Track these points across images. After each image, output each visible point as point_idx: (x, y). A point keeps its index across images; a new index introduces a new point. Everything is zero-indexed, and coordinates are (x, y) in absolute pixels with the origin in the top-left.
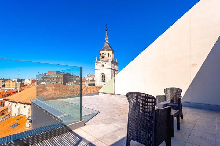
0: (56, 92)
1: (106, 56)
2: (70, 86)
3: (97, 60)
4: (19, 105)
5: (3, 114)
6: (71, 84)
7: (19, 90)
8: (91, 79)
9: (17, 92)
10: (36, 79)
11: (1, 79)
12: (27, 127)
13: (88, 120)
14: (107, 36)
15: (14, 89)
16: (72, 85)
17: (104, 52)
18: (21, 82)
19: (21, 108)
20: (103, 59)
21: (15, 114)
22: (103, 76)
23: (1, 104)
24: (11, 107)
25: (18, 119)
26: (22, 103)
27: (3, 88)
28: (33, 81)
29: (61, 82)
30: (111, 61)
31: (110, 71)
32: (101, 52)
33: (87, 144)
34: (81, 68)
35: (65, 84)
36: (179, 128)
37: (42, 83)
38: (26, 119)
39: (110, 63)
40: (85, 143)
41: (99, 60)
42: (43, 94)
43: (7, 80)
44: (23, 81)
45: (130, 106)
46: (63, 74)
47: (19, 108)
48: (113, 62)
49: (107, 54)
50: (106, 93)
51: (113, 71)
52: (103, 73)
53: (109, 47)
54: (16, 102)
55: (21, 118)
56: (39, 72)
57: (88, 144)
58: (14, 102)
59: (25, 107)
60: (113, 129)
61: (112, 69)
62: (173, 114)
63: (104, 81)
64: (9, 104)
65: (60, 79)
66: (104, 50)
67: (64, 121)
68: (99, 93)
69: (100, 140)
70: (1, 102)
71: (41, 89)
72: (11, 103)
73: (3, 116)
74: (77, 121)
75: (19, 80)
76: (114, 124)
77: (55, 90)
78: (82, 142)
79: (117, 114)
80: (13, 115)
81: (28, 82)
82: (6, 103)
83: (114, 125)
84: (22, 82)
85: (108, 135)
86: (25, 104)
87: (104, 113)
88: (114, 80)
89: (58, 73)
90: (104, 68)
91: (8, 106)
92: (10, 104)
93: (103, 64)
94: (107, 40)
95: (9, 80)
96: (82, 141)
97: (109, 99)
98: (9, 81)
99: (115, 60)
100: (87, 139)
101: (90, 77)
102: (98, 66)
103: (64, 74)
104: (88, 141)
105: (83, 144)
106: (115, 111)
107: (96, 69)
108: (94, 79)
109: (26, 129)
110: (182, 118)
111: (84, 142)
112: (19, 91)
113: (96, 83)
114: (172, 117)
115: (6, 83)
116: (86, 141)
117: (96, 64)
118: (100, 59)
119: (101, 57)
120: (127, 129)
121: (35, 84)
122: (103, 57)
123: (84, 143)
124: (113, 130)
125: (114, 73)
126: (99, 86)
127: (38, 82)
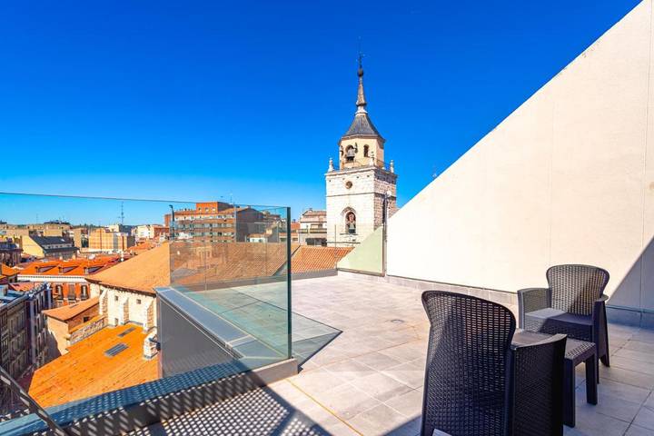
0: (219, 261)
1: (359, 156)
2: (255, 244)
3: (331, 169)
4: (124, 296)
5: (86, 320)
6: (257, 240)
7: (122, 256)
8: (313, 223)
9: (118, 260)
10: (164, 226)
11: (80, 226)
12: (145, 356)
13: (308, 356)
14: (361, 92)
15: (110, 253)
16: (260, 241)
17: (352, 142)
18: (127, 234)
19: (130, 304)
20: (349, 165)
21: (117, 320)
22: (350, 215)
23: (82, 292)
24: (105, 300)
25: (123, 334)
26: (132, 291)
27: (84, 250)
28: (158, 230)
29: (229, 234)
30: (375, 170)
31: (370, 200)
32: (345, 144)
33: (307, 430)
34: (289, 209)
35: (240, 239)
36: (592, 399)
37: (182, 235)
38: (143, 333)
39: (372, 177)
40: (303, 426)
41: (336, 167)
42: (184, 266)
43: (93, 228)
44: (133, 231)
45: (432, 330)
46: (235, 210)
47: (126, 305)
48: (382, 174)
49: (361, 150)
50: (358, 272)
51: (380, 200)
52: (349, 208)
53: (369, 126)
54: (118, 289)
55: (131, 330)
56: (171, 206)
57: (311, 429)
58: (112, 288)
59: (139, 302)
60: (383, 388)
61: (377, 195)
62: (572, 357)
63: (353, 232)
64: (101, 292)
65: (228, 225)
66: (352, 136)
67: (245, 357)
68: (337, 269)
69: (342, 418)
70: (82, 287)
71: (179, 253)
72: (105, 290)
73: (89, 323)
74: (279, 358)
75: (123, 229)
76: (383, 372)
77: (215, 255)
78: (296, 423)
79: (393, 340)
80: (111, 321)
81: (144, 233)
82: (94, 289)
83: (382, 375)
84: (130, 233)
85: (366, 406)
86: (139, 292)
87: (354, 337)
88: (385, 232)
89: (222, 207)
90: (352, 190)
91: (98, 297)
92: (104, 293)
93: (348, 178)
94: (360, 105)
95: (100, 227)
96: (296, 420)
97: (367, 289)
98: (98, 230)
99: (388, 166)
100: (306, 412)
101: (312, 219)
102: (334, 184)
103: (238, 210)
104: (312, 421)
105: (297, 427)
106: (385, 331)
107: (328, 193)
108: (324, 224)
109: (142, 361)
110: (606, 363)
111: (300, 423)
112: (125, 259)
113: (330, 238)
114: (570, 364)
115: (93, 237)
116: (305, 418)
117: (327, 182)
118: (341, 165)
119: (342, 159)
120: (422, 390)
121: (162, 238)
122: (350, 159)
123: (300, 426)
124: (381, 392)
125: (384, 208)
126: (338, 245)
127: (172, 235)
